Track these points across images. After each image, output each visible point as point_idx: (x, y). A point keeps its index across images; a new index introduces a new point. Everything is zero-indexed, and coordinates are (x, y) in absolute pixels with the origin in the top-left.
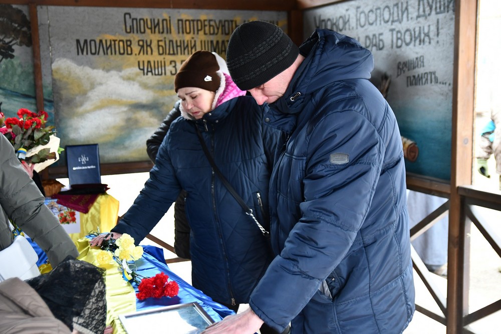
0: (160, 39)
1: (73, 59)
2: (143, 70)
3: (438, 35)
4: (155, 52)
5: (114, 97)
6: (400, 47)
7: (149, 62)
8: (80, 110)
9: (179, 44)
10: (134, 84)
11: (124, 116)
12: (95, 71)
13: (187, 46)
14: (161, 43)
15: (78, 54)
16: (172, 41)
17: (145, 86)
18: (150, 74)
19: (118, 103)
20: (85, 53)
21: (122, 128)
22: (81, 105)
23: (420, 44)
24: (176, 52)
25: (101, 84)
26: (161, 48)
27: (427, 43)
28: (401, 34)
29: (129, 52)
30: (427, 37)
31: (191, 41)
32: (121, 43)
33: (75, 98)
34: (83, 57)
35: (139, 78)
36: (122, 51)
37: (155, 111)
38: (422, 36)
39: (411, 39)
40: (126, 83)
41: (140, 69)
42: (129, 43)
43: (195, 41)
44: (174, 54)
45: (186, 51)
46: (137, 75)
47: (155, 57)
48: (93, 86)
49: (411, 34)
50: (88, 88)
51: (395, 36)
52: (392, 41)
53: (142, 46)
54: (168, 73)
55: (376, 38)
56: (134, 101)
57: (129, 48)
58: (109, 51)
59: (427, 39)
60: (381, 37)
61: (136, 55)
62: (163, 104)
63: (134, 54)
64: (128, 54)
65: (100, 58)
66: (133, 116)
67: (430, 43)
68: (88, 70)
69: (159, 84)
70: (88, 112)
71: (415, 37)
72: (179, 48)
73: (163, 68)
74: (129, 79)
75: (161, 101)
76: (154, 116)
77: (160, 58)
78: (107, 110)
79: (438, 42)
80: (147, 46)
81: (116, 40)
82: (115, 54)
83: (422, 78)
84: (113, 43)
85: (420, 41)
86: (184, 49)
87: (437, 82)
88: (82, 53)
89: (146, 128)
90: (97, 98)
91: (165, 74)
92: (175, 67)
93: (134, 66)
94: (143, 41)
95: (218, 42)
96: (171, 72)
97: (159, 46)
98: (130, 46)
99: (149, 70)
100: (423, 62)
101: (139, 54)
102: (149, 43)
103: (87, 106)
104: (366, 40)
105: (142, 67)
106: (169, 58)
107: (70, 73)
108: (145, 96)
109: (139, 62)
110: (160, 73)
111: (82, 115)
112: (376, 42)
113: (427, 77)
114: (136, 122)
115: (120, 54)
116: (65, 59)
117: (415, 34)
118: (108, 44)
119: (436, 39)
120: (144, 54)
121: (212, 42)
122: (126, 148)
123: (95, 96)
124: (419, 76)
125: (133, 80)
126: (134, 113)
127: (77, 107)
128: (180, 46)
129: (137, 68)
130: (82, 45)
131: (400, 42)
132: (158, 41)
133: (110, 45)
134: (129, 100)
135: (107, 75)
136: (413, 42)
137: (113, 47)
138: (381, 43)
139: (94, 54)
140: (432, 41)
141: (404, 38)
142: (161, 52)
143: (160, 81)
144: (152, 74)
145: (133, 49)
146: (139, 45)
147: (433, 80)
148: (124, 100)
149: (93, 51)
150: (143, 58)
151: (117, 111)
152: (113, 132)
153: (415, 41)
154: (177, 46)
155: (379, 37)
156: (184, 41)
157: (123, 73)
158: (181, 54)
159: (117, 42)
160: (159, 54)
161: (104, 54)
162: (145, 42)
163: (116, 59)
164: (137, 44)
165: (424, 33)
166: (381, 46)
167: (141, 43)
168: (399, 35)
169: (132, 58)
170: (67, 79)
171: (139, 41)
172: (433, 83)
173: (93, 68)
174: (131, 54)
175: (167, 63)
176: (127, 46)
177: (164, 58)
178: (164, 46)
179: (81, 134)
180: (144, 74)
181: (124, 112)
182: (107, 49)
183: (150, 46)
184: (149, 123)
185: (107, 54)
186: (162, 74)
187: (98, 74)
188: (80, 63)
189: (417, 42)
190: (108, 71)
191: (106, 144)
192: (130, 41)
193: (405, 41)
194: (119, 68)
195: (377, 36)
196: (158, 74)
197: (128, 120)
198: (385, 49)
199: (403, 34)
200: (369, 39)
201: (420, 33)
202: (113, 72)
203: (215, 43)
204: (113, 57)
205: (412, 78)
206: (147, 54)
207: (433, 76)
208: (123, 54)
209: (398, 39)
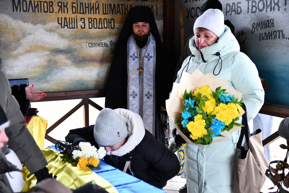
0: (73, 2)
1: (9, 15)
2: (61, 24)
3: (285, 5)
4: (70, 12)
5: (40, 44)
6: (255, 12)
7: (65, 18)
8: (15, 53)
9: (87, 6)
10: (54, 35)
11: (47, 58)
12: (26, 24)
13: (93, 7)
14: (74, 5)
15: (14, 11)
16: (82, 3)
17: (62, 36)
18: (66, 27)
19: (43, 48)
20: (19, 10)
21: (45, 67)
22: (16, 49)
23: (271, 11)
24: (85, 12)
25: (30, 34)
26: (74, 8)
27: (276, 10)
28: (256, 3)
29: (51, 11)
30: (277, 6)
31: (95, 4)
32: (45, 4)
33: (11, 44)
34: (18, 13)
35: (58, 30)
36: (46, 10)
37: (69, 55)
38: (273, 5)
39: (264, 7)
40: (48, 33)
41: (59, 23)
42: (51, 4)
43: (98, 4)
44: (83, 13)
45: (92, 11)
46: (57, 28)
47: (70, 15)
48: (24, 35)
49: (264, 3)
50: (21, 37)
51: (250, 4)
52: (248, 8)
53: (61, 7)
54: (79, 27)
55: (235, 6)
56: (55, 47)
57: (51, 8)
58: (37, 9)
59: (276, 7)
60: (239, 5)
61: (56, 13)
62: (75, 50)
63: (54, 12)
64: (50, 12)
65: (30, 14)
66: (53, 58)
67: (279, 10)
68: (21, 23)
69: (72, 35)
70: (21, 54)
71: (267, 5)
72: (87, 9)
73: (76, 23)
74: (51, 31)
75: (74, 48)
76: (68, 58)
77: (74, 16)
78: (34, 53)
79: (285, 9)
80: (64, 6)
81: (42, 2)
82: (41, 12)
83: (272, 34)
84: (39, 3)
85: (271, 8)
86: (91, 10)
87: (284, 38)
88: (17, 11)
89: (63, 67)
90: (27, 44)
91: (77, 28)
92: (84, 22)
93: (54, 21)
94: (61, 2)
95: (114, 5)
96: (81, 26)
97: (73, 7)
98: (52, 6)
99: (66, 24)
100: (273, 23)
101: (58, 13)
102: (65, 5)
103: (20, 50)
104: (227, 7)
105: (60, 22)
106: (80, 16)
107: (7, 25)
108: (62, 44)
109: (58, 18)
110: (73, 27)
111: (16, 57)
112: (235, 8)
113: (276, 34)
114: (56, 62)
115: (45, 12)
116: (4, 15)
117: (267, 4)
118: (36, 4)
119: (284, 7)
120: (62, 13)
121: (110, 5)
122: (47, 82)
123: (26, 42)
124: (269, 33)
125: (54, 32)
126: (54, 56)
127: (12, 51)
128: (88, 7)
129: (57, 23)
130: (17, 4)
131: (254, 9)
132: (72, 3)
133: (38, 5)
134: (51, 46)
135: (35, 27)
136: (265, 9)
137: (39, 6)
138: (239, 9)
139: (26, 11)
140: (280, 9)
141: (258, 6)
142: (74, 11)
143: (73, 33)
144: (68, 28)
145: (54, 8)
146: (58, 6)
147: (281, 36)
148: (47, 46)
149: (25, 9)
150: (61, 15)
151: (42, 54)
152: (38, 70)
153: (267, 8)
154: (86, 7)
155: (237, 5)
156: (90, 4)
157: (46, 26)
158: (89, 13)
159: (42, 3)
160: (73, 13)
161: (33, 12)
162: (63, 3)
163: (41, 15)
164: (57, 4)
165: (274, 3)
166: (239, 11)
167: (60, 4)
168: (254, 4)
169: (53, 15)
170: (5, 29)
171: (58, 3)
172: (281, 38)
173: (25, 22)
174: (53, 12)
175: (79, 20)
176: (50, 6)
177: (76, 16)
178: (76, 7)
179: (15, 71)
180: (62, 28)
181: (47, 55)
182: (35, 8)
183: (66, 6)
184: (65, 63)
185: (35, 12)
186: (74, 28)
187: (28, 26)
188: (15, 18)
189: (269, 9)
190: (35, 24)
191: (33, 78)
192: (52, 2)
193: (259, 8)
194: (44, 23)
195: (236, 4)
196: (72, 28)
197: (50, 61)
198: (242, 13)
199: (257, 4)
200: (230, 6)
201: (271, 3)
202: (39, 25)
203: (112, 6)
204: (39, 14)
205: (264, 35)
206: (64, 13)
207: (281, 33)
208: (47, 12)
209: (253, 6)
